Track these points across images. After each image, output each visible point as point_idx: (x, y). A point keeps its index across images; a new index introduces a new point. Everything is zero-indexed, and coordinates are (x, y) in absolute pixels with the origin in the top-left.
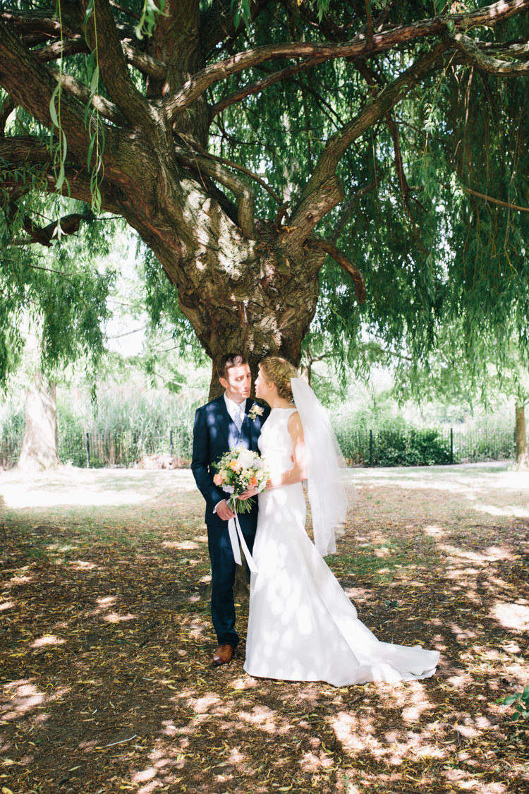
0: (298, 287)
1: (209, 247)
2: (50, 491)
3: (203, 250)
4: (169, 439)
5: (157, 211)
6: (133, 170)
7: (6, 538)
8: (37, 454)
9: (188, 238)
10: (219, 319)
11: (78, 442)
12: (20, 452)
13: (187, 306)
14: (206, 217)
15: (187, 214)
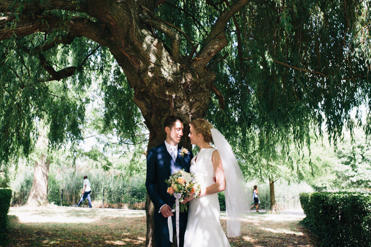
0: (202, 90)
1: (156, 64)
2: (43, 216)
3: (153, 65)
4: (102, 193)
5: (128, 44)
6: (118, 18)
7: (19, 236)
8: (37, 197)
9: (144, 59)
10: (158, 105)
11: (57, 194)
12: (28, 198)
13: (139, 100)
14: (155, 48)
15: (145, 46)
